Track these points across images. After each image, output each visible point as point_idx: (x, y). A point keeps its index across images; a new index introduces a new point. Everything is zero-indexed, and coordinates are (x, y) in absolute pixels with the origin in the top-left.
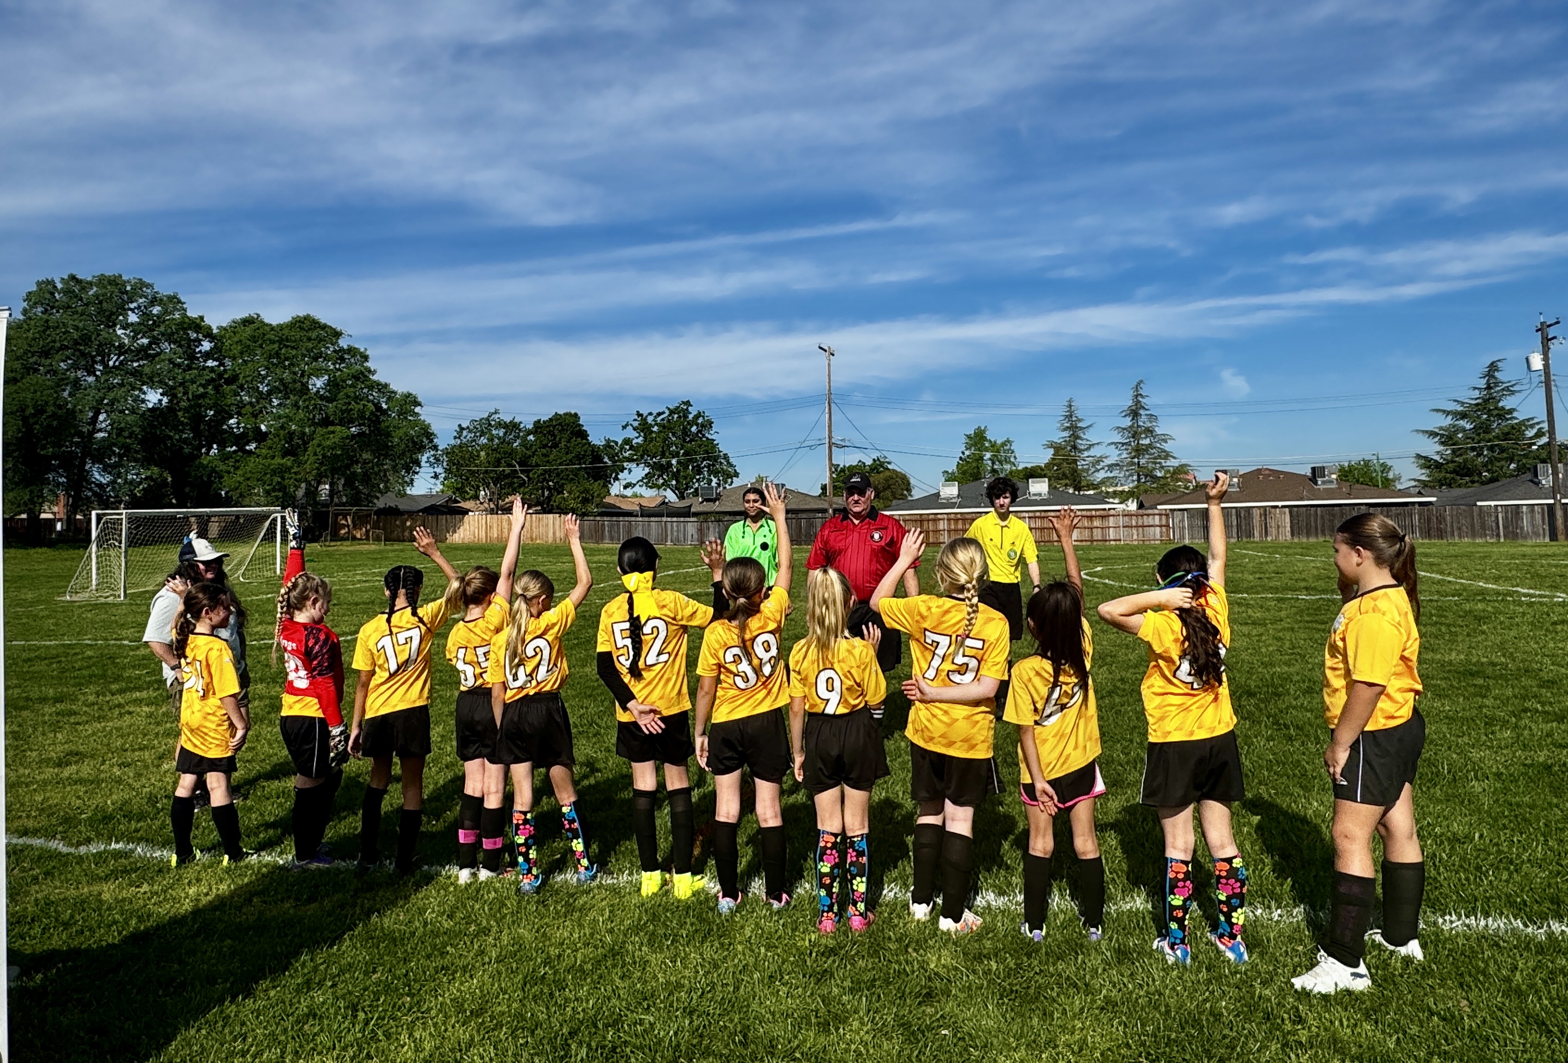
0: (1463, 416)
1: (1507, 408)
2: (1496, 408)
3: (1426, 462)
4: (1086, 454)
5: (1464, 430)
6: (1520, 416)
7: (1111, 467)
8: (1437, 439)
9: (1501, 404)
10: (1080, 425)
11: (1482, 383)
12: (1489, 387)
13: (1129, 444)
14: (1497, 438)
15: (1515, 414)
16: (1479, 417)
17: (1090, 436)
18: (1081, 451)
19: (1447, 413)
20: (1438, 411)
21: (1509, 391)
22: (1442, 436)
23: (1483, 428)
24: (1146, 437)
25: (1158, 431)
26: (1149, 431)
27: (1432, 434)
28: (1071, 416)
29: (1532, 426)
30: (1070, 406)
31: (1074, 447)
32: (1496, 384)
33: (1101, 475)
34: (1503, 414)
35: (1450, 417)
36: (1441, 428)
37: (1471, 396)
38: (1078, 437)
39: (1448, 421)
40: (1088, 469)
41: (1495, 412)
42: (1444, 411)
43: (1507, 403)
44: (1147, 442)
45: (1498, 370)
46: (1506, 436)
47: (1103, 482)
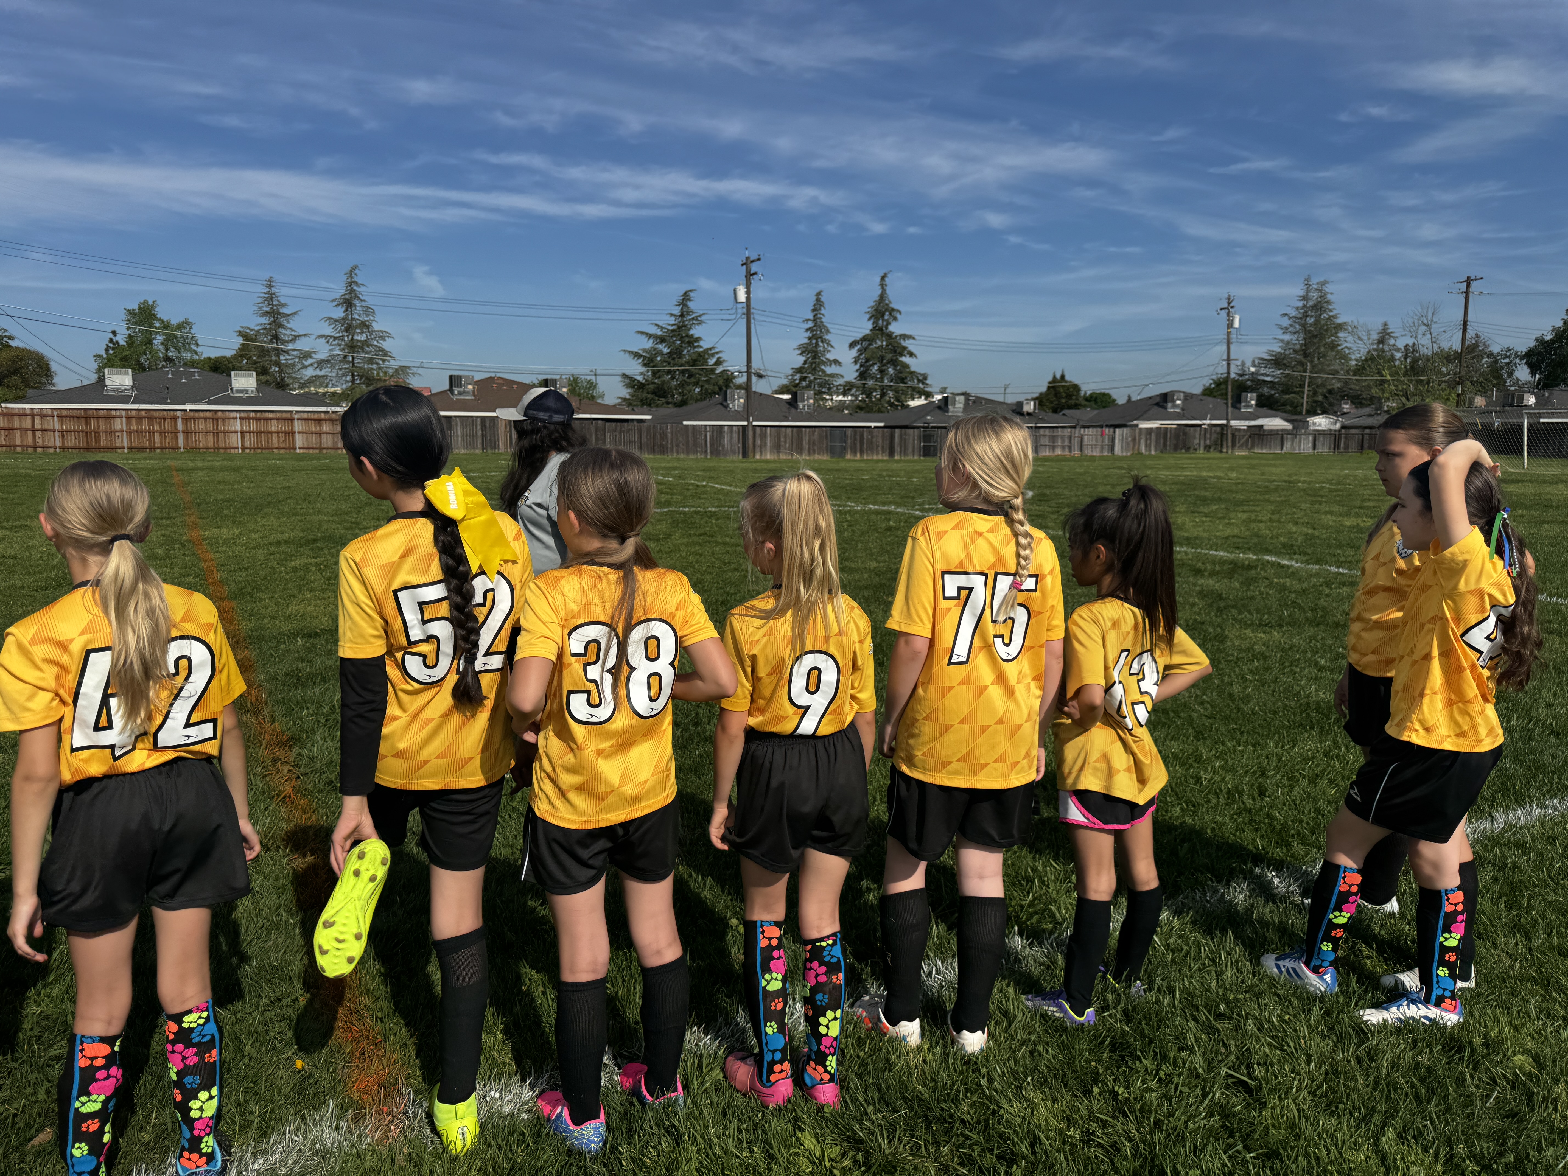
0: (662, 340)
1: (696, 336)
2: (687, 336)
3: (630, 381)
4: (290, 346)
5: (662, 354)
6: (705, 345)
7: (321, 364)
8: (640, 360)
9: (691, 332)
10: (284, 310)
11: (677, 311)
12: (682, 315)
13: (341, 338)
14: (688, 363)
15: (701, 343)
16: (674, 342)
17: (295, 325)
18: (284, 342)
19: (650, 336)
20: (642, 333)
21: (698, 320)
22: (645, 357)
23: (675, 354)
24: (362, 333)
25: (376, 326)
26: (365, 326)
27: (636, 355)
28: (272, 299)
29: (713, 355)
30: (270, 286)
31: (276, 338)
32: (688, 313)
33: (310, 372)
34: (692, 341)
35: (651, 341)
36: (644, 350)
37: (669, 322)
38: (281, 326)
39: (649, 344)
40: (294, 365)
41: (687, 340)
42: (647, 334)
43: (696, 332)
44: (363, 338)
45: (689, 300)
46: (694, 362)
47: (312, 381)
